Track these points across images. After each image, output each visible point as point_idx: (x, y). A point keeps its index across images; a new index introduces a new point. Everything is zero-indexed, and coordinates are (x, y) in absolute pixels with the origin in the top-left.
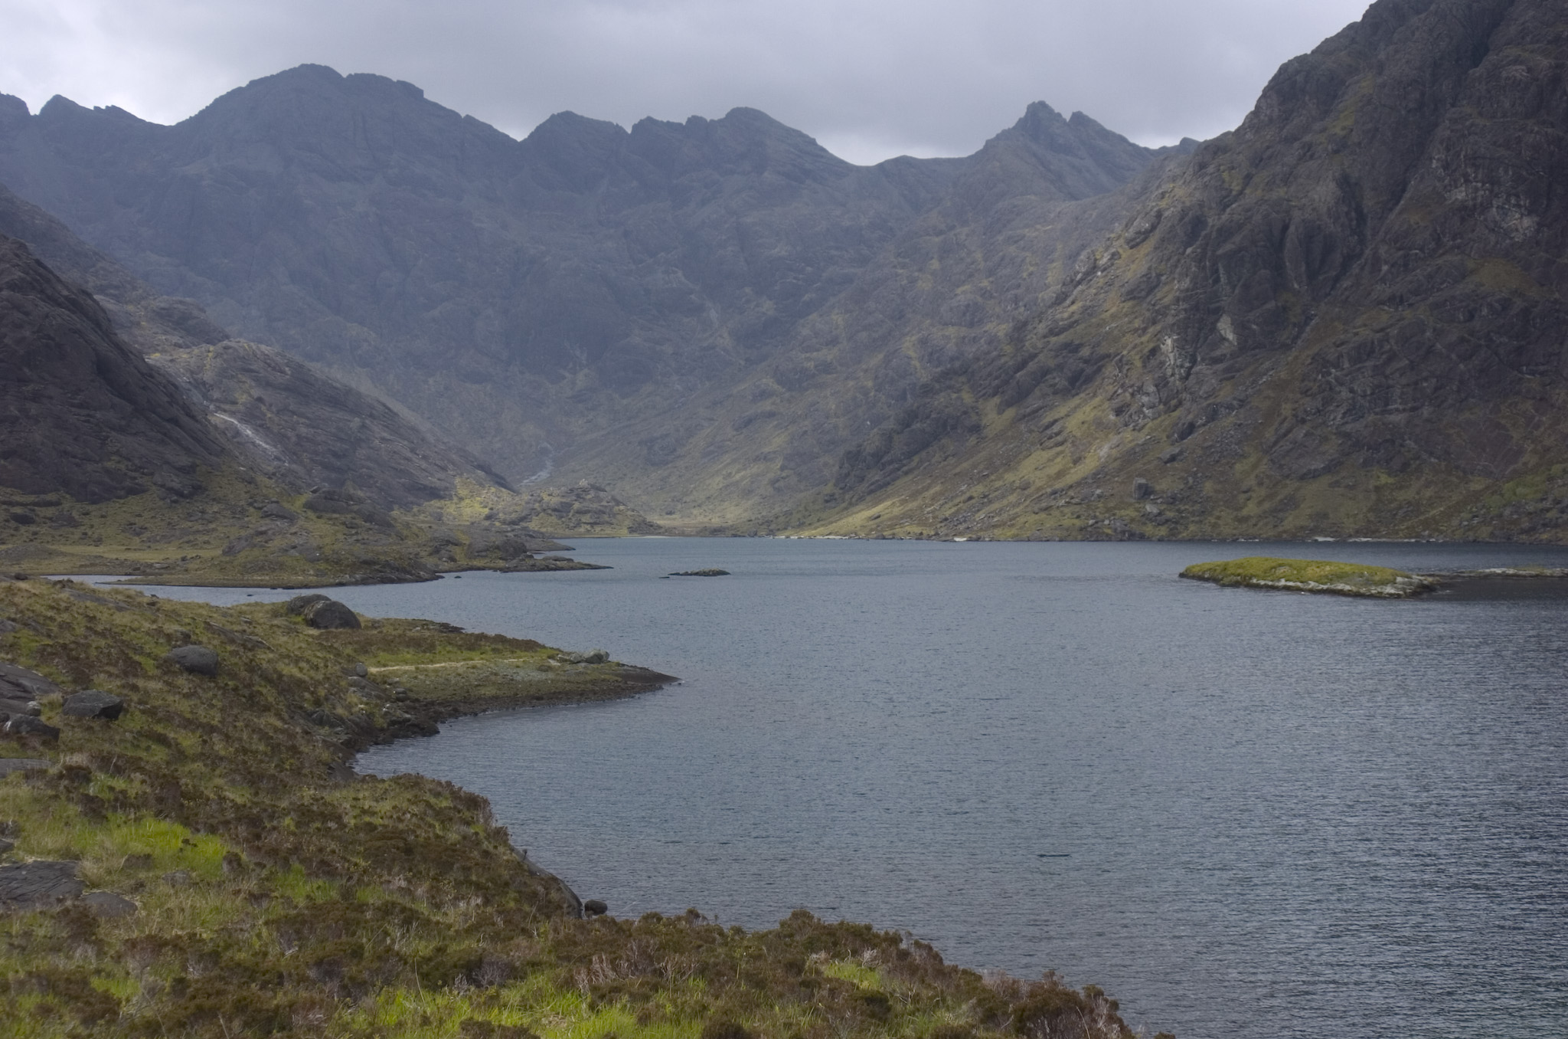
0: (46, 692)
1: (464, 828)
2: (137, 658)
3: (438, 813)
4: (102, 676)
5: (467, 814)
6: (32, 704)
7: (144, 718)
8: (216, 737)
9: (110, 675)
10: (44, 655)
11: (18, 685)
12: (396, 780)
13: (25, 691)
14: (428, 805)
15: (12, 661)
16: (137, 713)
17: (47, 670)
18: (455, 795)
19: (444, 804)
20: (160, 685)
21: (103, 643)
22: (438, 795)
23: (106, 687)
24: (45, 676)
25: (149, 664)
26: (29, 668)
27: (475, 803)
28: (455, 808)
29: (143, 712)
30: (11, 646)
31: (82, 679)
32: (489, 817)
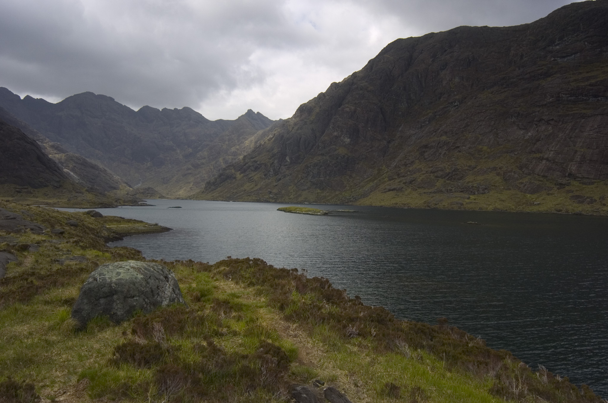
0: (46, 229)
1: (138, 256)
3: (132, 253)
4: (57, 226)
5: (138, 254)
6: (44, 231)
7: (68, 234)
8: (83, 238)
9: (58, 226)
10: (44, 221)
11: (39, 227)
12: (122, 247)
13: (41, 228)
14: (130, 252)
15: (37, 223)
16: (66, 234)
17: (45, 225)
18: (135, 250)
19: (133, 252)
21: (54, 219)
22: (132, 250)
23: (58, 228)
24: (45, 226)
25: (64, 224)
26: (41, 224)
27: (139, 252)
28: (135, 253)
29: (68, 233)
31: (53, 226)
32: (142, 254)
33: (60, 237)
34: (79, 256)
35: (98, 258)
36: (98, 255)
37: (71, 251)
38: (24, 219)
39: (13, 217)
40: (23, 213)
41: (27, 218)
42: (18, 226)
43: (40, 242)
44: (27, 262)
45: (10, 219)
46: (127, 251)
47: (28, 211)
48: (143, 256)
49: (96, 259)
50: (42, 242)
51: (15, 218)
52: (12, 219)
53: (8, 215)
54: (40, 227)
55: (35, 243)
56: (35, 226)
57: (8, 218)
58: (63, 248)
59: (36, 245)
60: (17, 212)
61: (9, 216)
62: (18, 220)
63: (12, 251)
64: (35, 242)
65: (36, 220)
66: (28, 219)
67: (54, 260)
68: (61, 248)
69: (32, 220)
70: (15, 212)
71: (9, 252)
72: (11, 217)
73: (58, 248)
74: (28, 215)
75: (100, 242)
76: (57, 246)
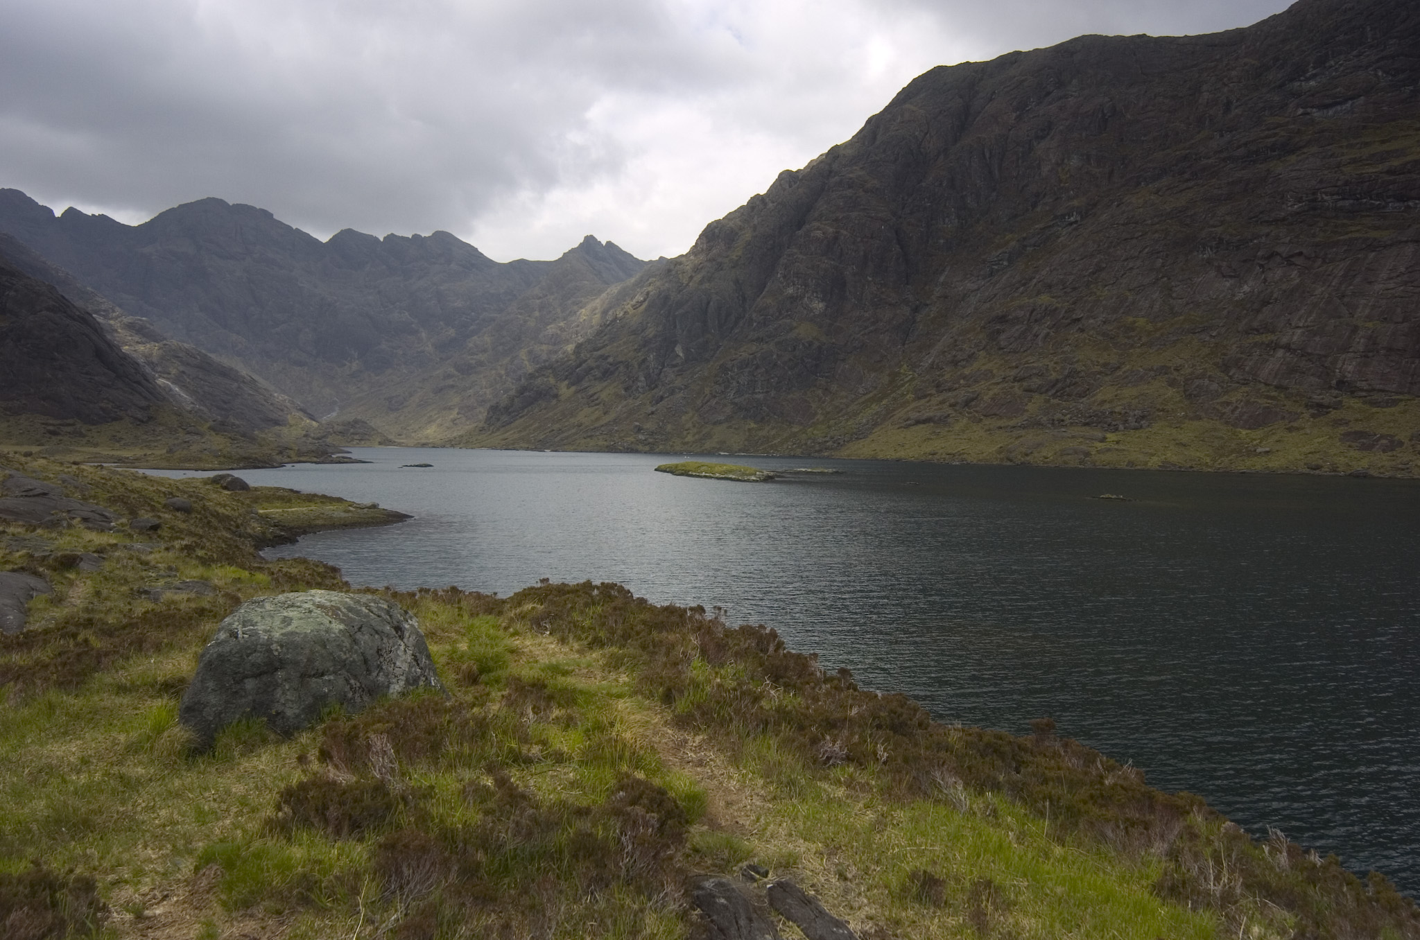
0: (117, 519)
1: (332, 580)
2: (152, 503)
3: (319, 574)
4: (143, 511)
5: (332, 575)
6: (112, 524)
7: (170, 531)
8: (204, 540)
9: (147, 511)
10: (113, 501)
11: (103, 515)
12: (295, 560)
13: (106, 517)
14: (314, 571)
15: (97, 504)
16: (166, 529)
17: (115, 508)
18: (325, 566)
19: (321, 570)
20: (170, 516)
21: (136, 496)
22: (317, 566)
23: (146, 516)
24: (115, 511)
26: (106, 507)
27: (335, 570)
28: (326, 572)
29: (169, 528)
30: (95, 496)
31: (133, 513)
32: (341, 576)
33: (150, 538)
34: (195, 580)
35: (239, 586)
36: (239, 578)
37: (177, 570)
38: (67, 496)
39: (42, 491)
40: (64, 481)
41: (73, 493)
42: (52, 512)
43: (105, 549)
44: (75, 595)
45: (34, 496)
46: (306, 569)
47: (76, 478)
48: (345, 579)
49: (235, 588)
50: (108, 548)
51: (45, 494)
52: (38, 495)
53: (30, 487)
54: (104, 513)
55: (94, 552)
56: (92, 511)
57: (31, 493)
58: (157, 563)
59: (95, 555)
60: (50, 478)
61: (31, 490)
62: (53, 497)
63: (41, 569)
64: (94, 549)
65: (95, 497)
66: (76, 495)
67: (138, 592)
68: (153, 563)
69: (85, 499)
70: (44, 479)
71: (33, 573)
72: (36, 492)
73: (147, 563)
74: (76, 487)
75: (244, 547)
76: (143, 557)
